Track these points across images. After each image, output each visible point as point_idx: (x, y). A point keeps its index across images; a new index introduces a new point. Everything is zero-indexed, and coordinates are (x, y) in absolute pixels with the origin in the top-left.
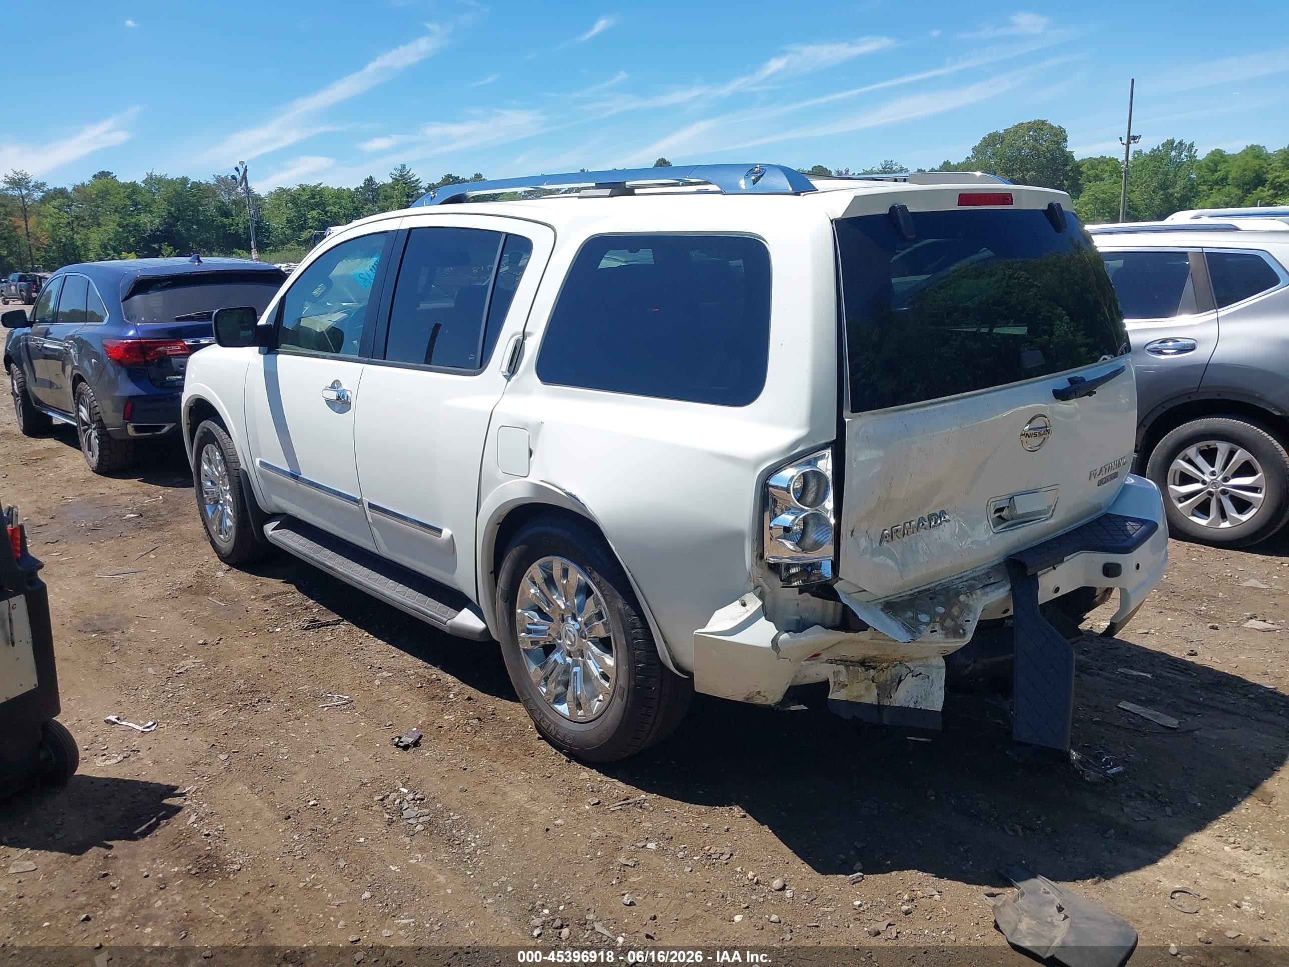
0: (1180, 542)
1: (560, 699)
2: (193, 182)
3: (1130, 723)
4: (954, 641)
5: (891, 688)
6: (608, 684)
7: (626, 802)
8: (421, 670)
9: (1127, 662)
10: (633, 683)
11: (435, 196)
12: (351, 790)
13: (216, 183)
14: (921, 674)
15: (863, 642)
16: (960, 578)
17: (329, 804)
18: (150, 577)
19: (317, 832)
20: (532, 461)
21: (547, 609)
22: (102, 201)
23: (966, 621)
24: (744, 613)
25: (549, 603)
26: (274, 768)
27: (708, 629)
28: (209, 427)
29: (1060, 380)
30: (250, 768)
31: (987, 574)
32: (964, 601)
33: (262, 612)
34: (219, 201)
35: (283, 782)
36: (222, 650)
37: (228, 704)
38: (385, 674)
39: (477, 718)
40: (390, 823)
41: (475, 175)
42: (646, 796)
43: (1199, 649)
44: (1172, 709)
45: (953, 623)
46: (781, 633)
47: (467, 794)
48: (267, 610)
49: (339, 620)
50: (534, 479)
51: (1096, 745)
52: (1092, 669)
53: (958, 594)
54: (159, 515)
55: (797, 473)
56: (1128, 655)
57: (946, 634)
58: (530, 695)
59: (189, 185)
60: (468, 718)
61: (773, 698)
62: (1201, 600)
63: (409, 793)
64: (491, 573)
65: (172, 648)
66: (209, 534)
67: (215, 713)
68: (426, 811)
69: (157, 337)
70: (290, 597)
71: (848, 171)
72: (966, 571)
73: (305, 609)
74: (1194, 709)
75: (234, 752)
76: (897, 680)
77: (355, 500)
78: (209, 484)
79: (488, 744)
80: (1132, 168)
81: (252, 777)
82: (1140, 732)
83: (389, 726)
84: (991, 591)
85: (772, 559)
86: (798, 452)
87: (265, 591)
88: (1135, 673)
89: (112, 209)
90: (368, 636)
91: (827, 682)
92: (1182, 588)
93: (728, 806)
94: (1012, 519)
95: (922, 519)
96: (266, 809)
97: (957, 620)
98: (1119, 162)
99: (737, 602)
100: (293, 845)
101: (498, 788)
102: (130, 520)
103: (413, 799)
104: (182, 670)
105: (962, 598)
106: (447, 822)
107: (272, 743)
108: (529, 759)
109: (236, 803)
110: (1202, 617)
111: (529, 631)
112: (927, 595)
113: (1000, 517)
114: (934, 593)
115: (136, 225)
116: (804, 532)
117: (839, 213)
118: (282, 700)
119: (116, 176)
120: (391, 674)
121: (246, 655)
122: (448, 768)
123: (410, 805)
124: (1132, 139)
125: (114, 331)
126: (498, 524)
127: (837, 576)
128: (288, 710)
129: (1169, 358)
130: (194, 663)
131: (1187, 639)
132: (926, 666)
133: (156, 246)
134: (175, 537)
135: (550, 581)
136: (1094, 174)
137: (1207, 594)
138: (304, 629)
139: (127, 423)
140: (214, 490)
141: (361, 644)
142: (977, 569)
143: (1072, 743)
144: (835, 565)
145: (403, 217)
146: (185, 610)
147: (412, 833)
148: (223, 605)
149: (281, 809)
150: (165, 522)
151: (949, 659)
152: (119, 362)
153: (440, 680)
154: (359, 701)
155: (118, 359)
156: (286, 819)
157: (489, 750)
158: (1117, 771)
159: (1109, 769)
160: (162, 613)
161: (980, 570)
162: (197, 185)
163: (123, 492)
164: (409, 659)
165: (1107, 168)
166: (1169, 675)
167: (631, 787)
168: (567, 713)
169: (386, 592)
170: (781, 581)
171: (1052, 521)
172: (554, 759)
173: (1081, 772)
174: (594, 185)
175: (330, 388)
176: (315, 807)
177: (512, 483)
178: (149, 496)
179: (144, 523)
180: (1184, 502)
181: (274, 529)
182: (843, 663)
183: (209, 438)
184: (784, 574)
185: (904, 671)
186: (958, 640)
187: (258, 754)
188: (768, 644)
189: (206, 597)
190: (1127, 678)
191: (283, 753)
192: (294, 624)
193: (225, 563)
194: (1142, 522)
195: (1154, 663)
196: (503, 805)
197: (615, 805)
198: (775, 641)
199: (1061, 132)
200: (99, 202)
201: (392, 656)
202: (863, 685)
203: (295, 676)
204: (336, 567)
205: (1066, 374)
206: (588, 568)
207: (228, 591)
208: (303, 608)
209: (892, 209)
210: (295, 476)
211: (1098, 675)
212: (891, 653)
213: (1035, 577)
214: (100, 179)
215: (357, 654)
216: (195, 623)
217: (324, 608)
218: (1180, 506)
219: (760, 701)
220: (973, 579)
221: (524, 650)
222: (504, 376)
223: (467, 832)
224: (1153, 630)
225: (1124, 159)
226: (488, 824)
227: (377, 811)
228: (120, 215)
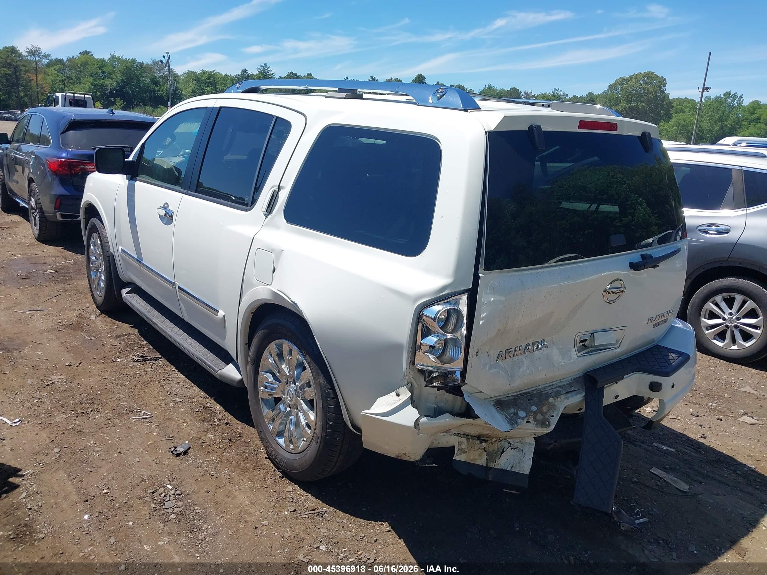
0: (705, 355)
1: (280, 434)
2: (139, 62)
3: (657, 485)
4: (542, 429)
5: (496, 455)
6: (310, 431)
7: (313, 512)
8: (201, 399)
9: (660, 439)
10: (325, 434)
11: (240, 87)
12: (134, 484)
13: (153, 64)
14: (518, 447)
15: (479, 425)
16: (551, 386)
17: (116, 493)
18: (49, 314)
19: (102, 514)
20: (275, 275)
21: (278, 374)
22: (84, 68)
23: (551, 416)
24: (397, 401)
25: (280, 370)
26: (88, 462)
27: (371, 411)
28: (94, 222)
29: (635, 255)
30: (72, 460)
31: (570, 384)
32: (552, 402)
33: (112, 347)
34: (153, 76)
35: (91, 473)
36: (79, 371)
37: (72, 410)
38: (178, 399)
39: (228, 439)
40: (155, 510)
41: (308, 74)
42: (327, 508)
43: (708, 434)
44: (686, 477)
45: (542, 417)
46: (421, 417)
47: (210, 494)
48: (116, 346)
49: (158, 357)
50: (274, 288)
51: (632, 499)
52: (636, 441)
53: (548, 396)
54: (68, 273)
55: (443, 309)
56: (661, 434)
57: (537, 424)
58: (262, 429)
59: (136, 64)
60: (223, 438)
61: (414, 458)
62: (713, 398)
63: (172, 489)
64: (246, 344)
65: (48, 366)
66: (91, 290)
67: (61, 417)
68: (180, 504)
69: (78, 159)
70: (133, 337)
71: (531, 92)
72: (556, 381)
73: (139, 347)
74: (700, 479)
75: (65, 447)
76: (501, 451)
77: (171, 283)
78: (94, 258)
79: (232, 458)
80: (704, 107)
81: (71, 467)
82: (662, 492)
83: (171, 438)
84: (571, 396)
85: (420, 366)
86: (445, 294)
87: (118, 332)
88: (665, 448)
89: (89, 74)
90: (174, 371)
91: (453, 447)
92: (702, 388)
93: (380, 522)
94: (592, 347)
95: (528, 345)
96: (74, 493)
97: (545, 415)
98: (696, 102)
99: (394, 393)
100: (84, 522)
101: (230, 492)
102: (48, 274)
103: (174, 494)
104: (49, 383)
105: (551, 400)
106: (192, 513)
107: (91, 443)
108: (256, 473)
109: (56, 486)
110: (712, 410)
111: (266, 387)
112: (527, 397)
113: (584, 345)
114: (530, 396)
115: (102, 85)
116: (444, 350)
117: (492, 127)
118: (107, 411)
119: (93, 54)
120: (181, 400)
121: (93, 376)
122: (202, 474)
123: (170, 498)
124: (705, 89)
125: (54, 152)
126: (252, 313)
127: (464, 381)
128: (109, 419)
129: (712, 236)
130: (59, 379)
131: (701, 426)
132: (522, 443)
133: (112, 99)
134: (73, 288)
135: (280, 355)
136: (680, 108)
137: (718, 394)
138: (136, 362)
139: (56, 212)
140: (96, 262)
141: (169, 376)
142: (563, 380)
143: (616, 496)
144: (463, 374)
145: (217, 99)
146: (64, 340)
147: (166, 520)
148: (89, 339)
149: (84, 494)
150: (70, 278)
151: (538, 439)
152: (55, 173)
153: (212, 407)
154: (156, 417)
155: (54, 170)
156: (85, 502)
157: (231, 463)
158: (643, 521)
159: (637, 519)
160: (49, 340)
161: (565, 381)
162: (142, 64)
163: (50, 255)
164: (196, 389)
165: (688, 105)
166: (687, 451)
167: (319, 500)
168: (283, 445)
169: (185, 345)
170: (425, 381)
171: (618, 350)
172: (272, 474)
173: (618, 524)
174: (337, 89)
175: (162, 207)
176: (106, 495)
177: (261, 288)
178: (66, 259)
179: (56, 277)
180: (710, 330)
181: (127, 293)
182: (465, 436)
183: (94, 229)
184: (428, 377)
185: (506, 445)
186: (544, 429)
187: (80, 450)
188: (412, 424)
189: (80, 332)
190: (659, 451)
191: (97, 451)
192: (130, 357)
193: (99, 310)
194: (680, 354)
195: (678, 441)
196: (231, 506)
197: (305, 514)
198: (417, 422)
199: (663, 80)
200: (82, 69)
201: (185, 387)
202: (478, 452)
203: (121, 394)
204: (158, 324)
205: (640, 252)
206: (304, 352)
207: (95, 329)
208: (139, 346)
209: (531, 128)
210: (139, 261)
211: (640, 446)
212: (498, 433)
213: (603, 389)
214: (84, 55)
215: (164, 383)
216: (68, 350)
217: (152, 348)
218: (707, 332)
219: (406, 458)
220: (560, 387)
221: (262, 399)
222: (264, 214)
223: (204, 522)
224: (680, 417)
225: (699, 100)
226: (218, 518)
227: (147, 501)
228: (93, 78)
